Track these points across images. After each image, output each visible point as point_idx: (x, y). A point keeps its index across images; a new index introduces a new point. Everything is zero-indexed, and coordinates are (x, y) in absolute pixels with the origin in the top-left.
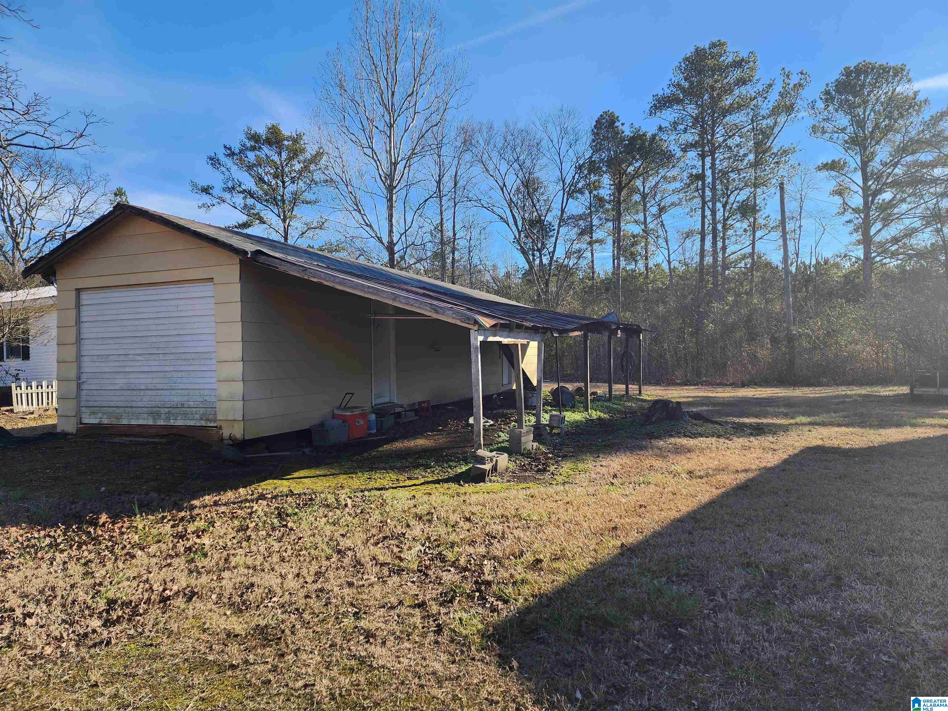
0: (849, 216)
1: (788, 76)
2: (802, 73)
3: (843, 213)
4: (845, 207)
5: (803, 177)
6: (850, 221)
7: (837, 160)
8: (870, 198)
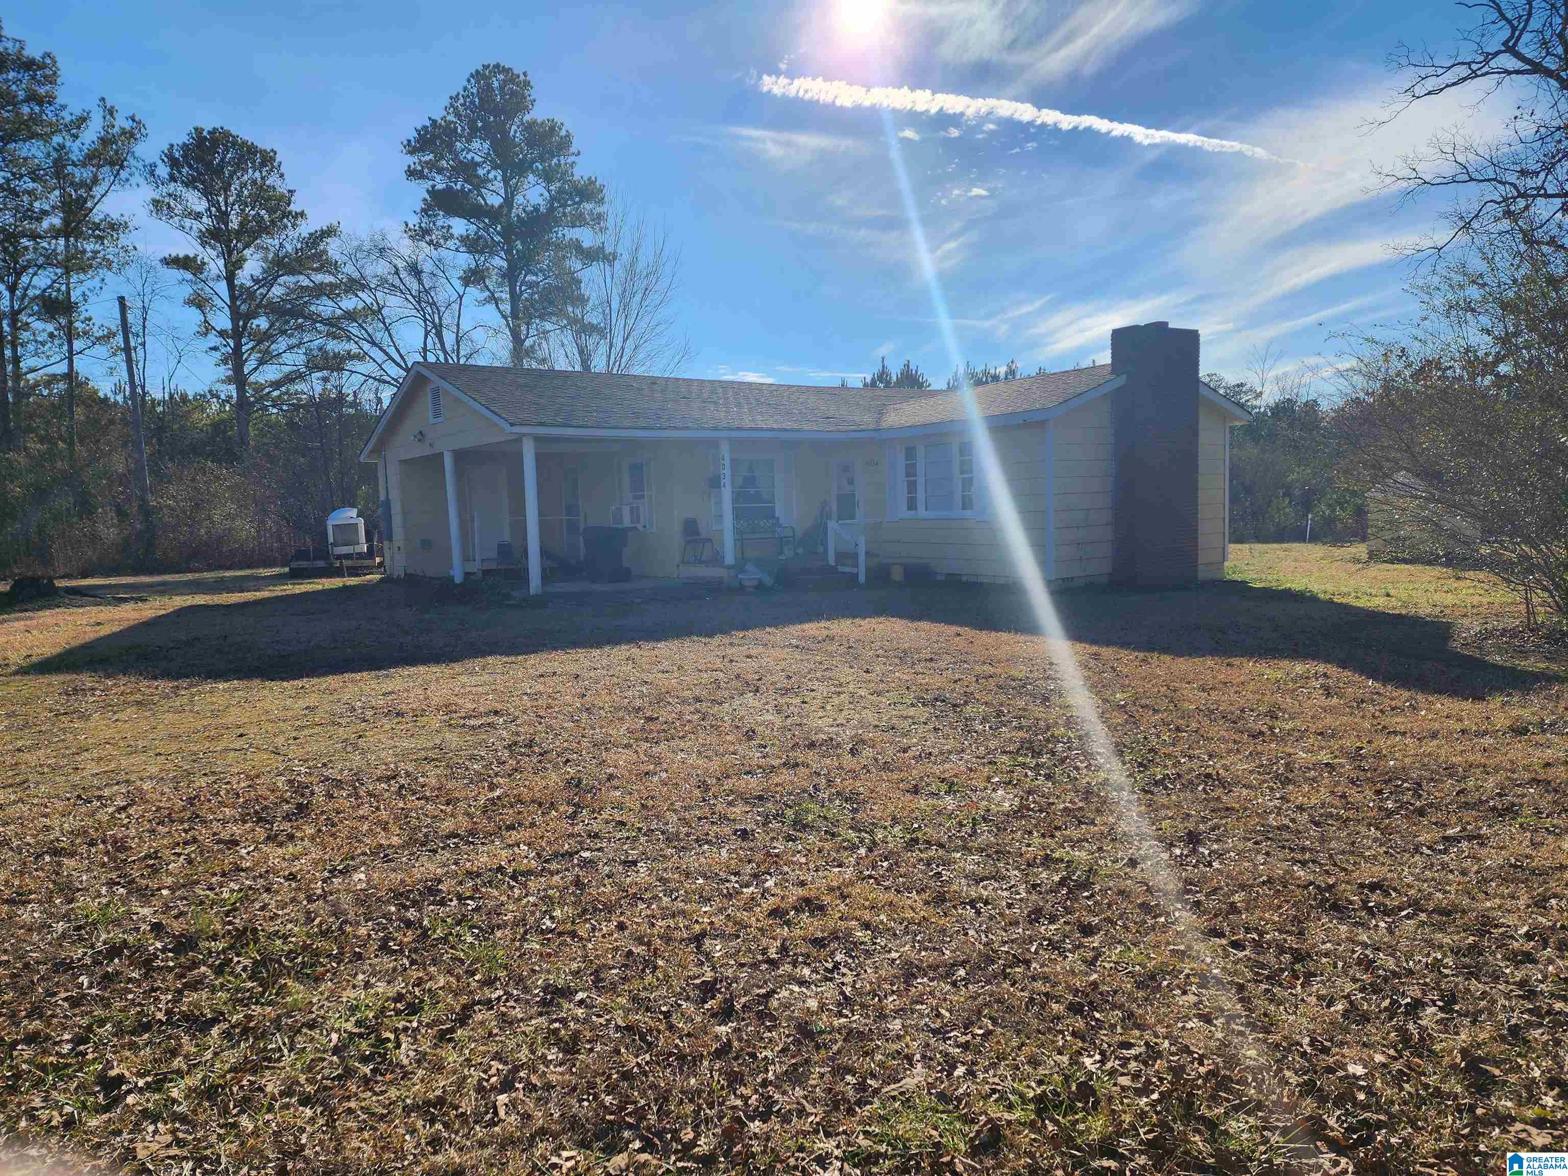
0: (213, 340)
1: (111, 114)
2: (134, 120)
3: (206, 334)
4: (207, 328)
5: (144, 275)
6: (215, 349)
7: (192, 255)
8: (241, 323)
